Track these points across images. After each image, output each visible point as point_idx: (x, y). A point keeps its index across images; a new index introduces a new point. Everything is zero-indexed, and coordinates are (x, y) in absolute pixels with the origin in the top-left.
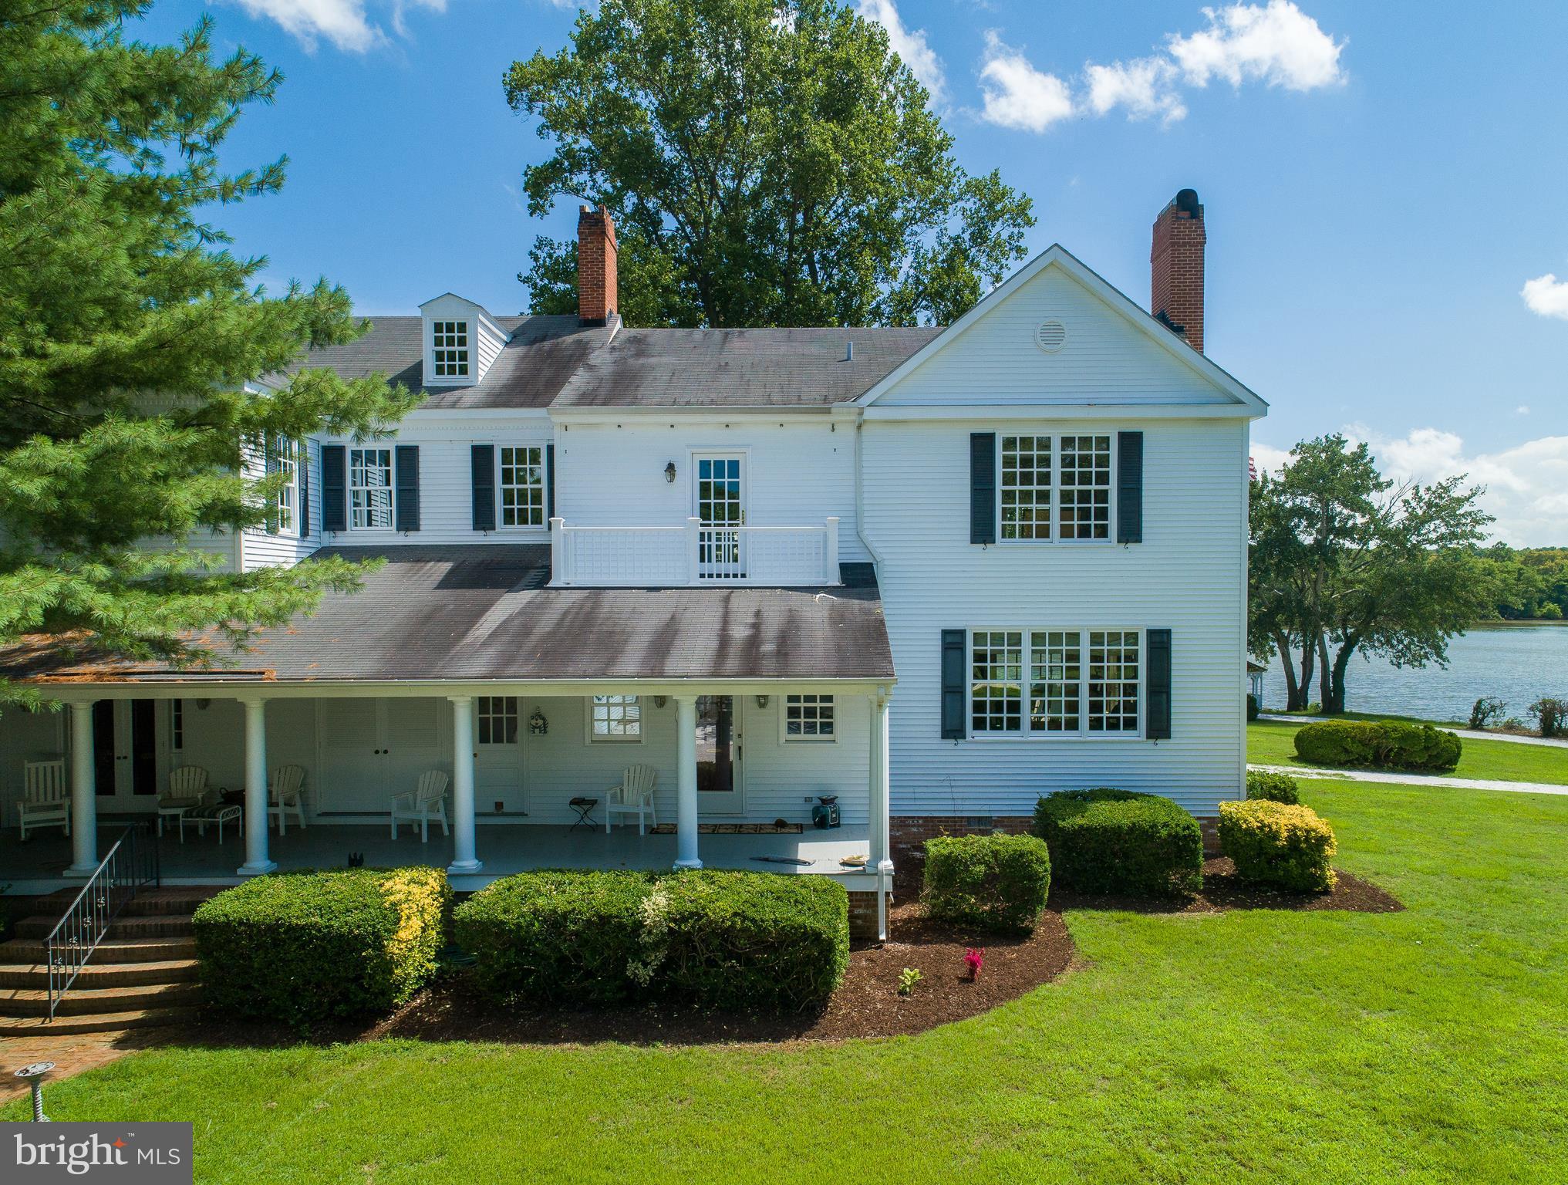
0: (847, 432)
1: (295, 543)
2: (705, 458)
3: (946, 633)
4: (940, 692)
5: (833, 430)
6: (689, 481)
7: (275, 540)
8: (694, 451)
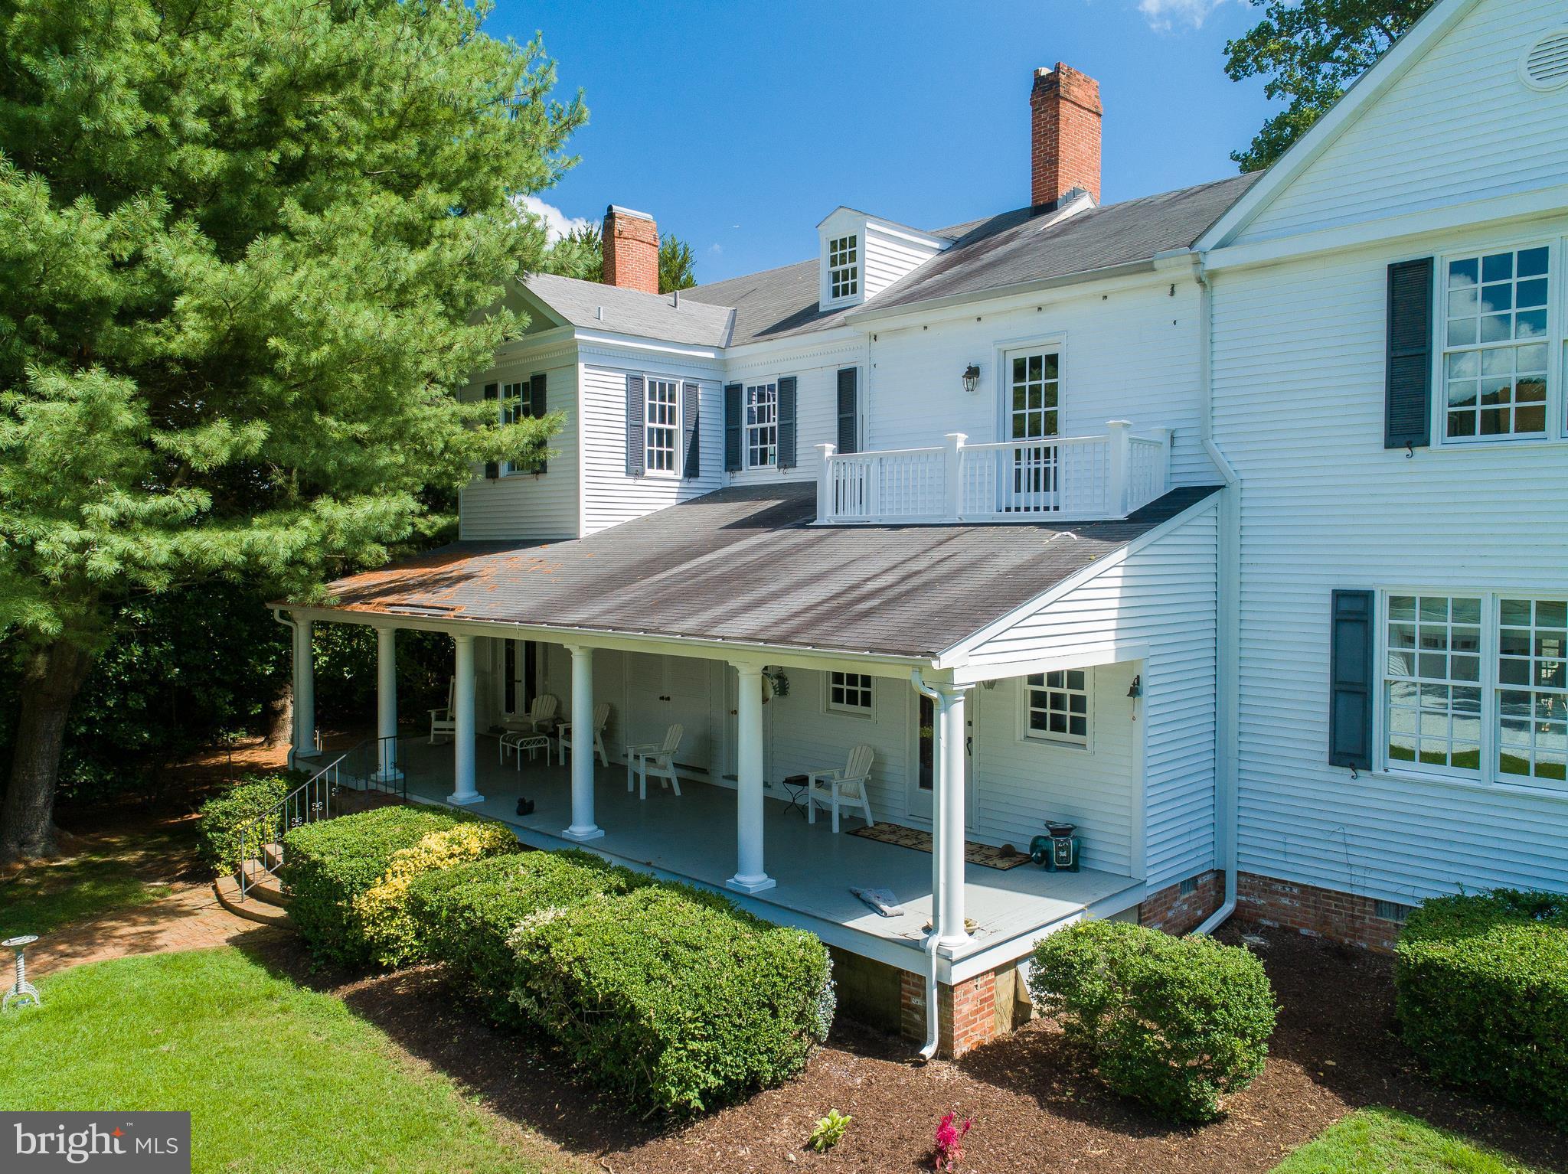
0: (1191, 292)
1: (677, 484)
2: (1020, 355)
3: (1339, 595)
4: (1327, 689)
5: (1172, 293)
6: (997, 386)
7: (639, 482)
8: (1007, 347)
